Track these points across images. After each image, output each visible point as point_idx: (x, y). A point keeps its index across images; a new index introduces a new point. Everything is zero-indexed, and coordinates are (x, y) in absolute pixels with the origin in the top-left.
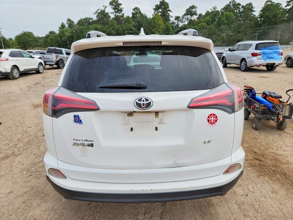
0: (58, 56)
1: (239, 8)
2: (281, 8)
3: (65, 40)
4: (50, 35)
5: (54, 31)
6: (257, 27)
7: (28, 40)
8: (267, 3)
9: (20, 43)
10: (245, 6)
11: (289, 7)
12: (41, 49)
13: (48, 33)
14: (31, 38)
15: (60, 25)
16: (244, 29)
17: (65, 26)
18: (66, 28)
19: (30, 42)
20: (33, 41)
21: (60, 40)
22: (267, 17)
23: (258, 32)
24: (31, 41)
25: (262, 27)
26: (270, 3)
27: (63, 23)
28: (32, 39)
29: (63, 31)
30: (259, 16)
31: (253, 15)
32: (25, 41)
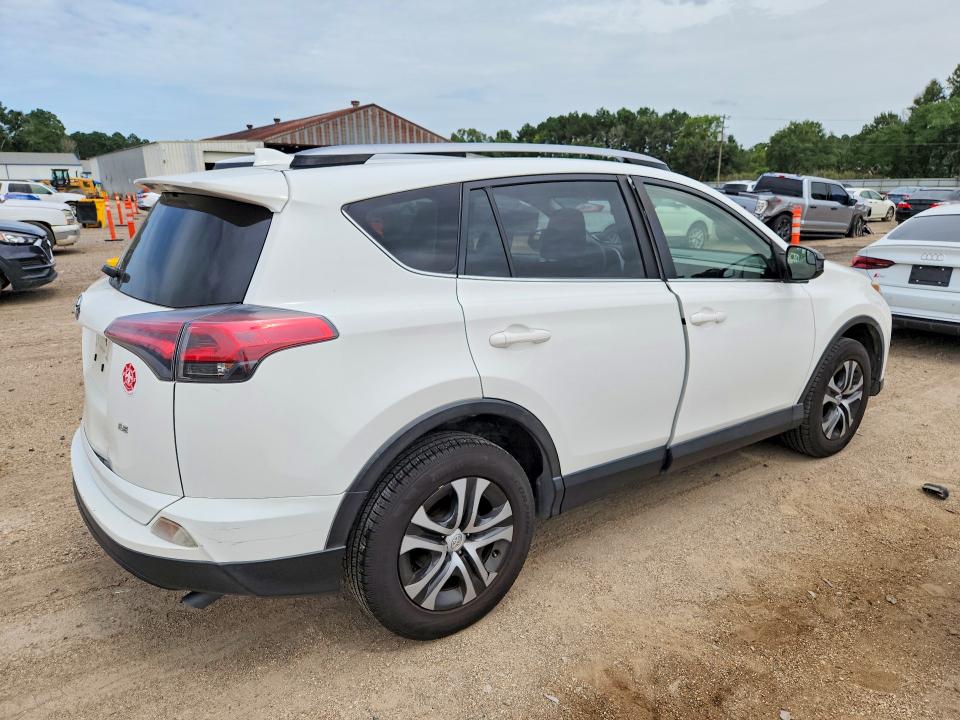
0: (779, 201)
3: (925, 144)
4: (876, 127)
5: (894, 113)
7: (798, 147)
9: (772, 158)
12: (828, 177)
13: (870, 122)
14: (809, 141)
15: (920, 90)
17: (940, 90)
18: (944, 97)
19: (802, 155)
20: (812, 151)
21: (904, 144)
24: (804, 150)
27: (934, 83)
28: (810, 145)
29: (927, 110)
32: (789, 151)
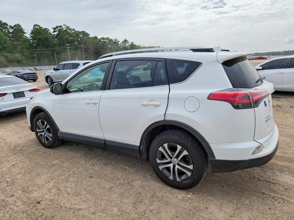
1: (7, 28)
2: (49, 33)
6: (33, 49)
8: (35, 27)
10: (13, 26)
11: (56, 33)
16: (21, 49)
22: (40, 40)
23: (36, 53)
25: (38, 48)
26: (39, 27)
30: (31, 38)
31: (25, 36)
